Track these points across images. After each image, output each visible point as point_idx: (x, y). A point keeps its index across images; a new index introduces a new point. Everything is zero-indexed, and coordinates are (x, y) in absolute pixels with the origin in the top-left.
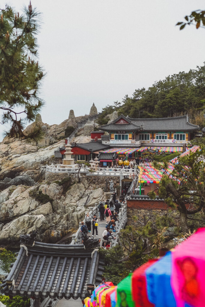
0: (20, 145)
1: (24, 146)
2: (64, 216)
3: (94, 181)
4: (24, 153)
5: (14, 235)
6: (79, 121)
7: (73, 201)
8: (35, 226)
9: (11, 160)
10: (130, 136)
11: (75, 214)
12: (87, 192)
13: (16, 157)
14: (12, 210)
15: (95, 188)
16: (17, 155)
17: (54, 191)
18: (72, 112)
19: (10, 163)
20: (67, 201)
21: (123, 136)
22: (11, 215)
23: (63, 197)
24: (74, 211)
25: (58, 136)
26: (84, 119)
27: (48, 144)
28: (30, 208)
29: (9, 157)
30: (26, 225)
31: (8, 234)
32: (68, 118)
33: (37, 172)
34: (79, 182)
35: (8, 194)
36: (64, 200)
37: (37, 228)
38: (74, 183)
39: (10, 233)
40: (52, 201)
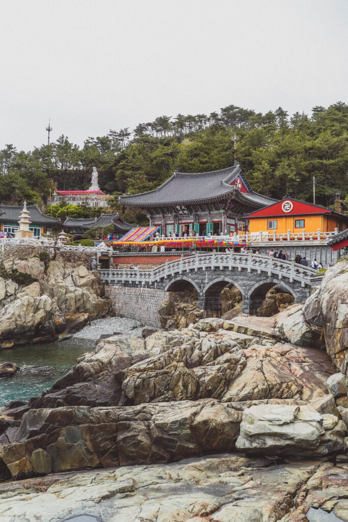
3: (71, 258)
5: (24, 323)
7: (59, 280)
11: (70, 295)
12: (68, 271)
15: (74, 267)
17: (38, 268)
20: (52, 281)
23: (45, 276)
24: (66, 293)
28: (7, 292)
31: (14, 323)
34: (54, 258)
36: (48, 280)
37: (46, 312)
38: (50, 260)
39: (16, 320)
40: (36, 280)
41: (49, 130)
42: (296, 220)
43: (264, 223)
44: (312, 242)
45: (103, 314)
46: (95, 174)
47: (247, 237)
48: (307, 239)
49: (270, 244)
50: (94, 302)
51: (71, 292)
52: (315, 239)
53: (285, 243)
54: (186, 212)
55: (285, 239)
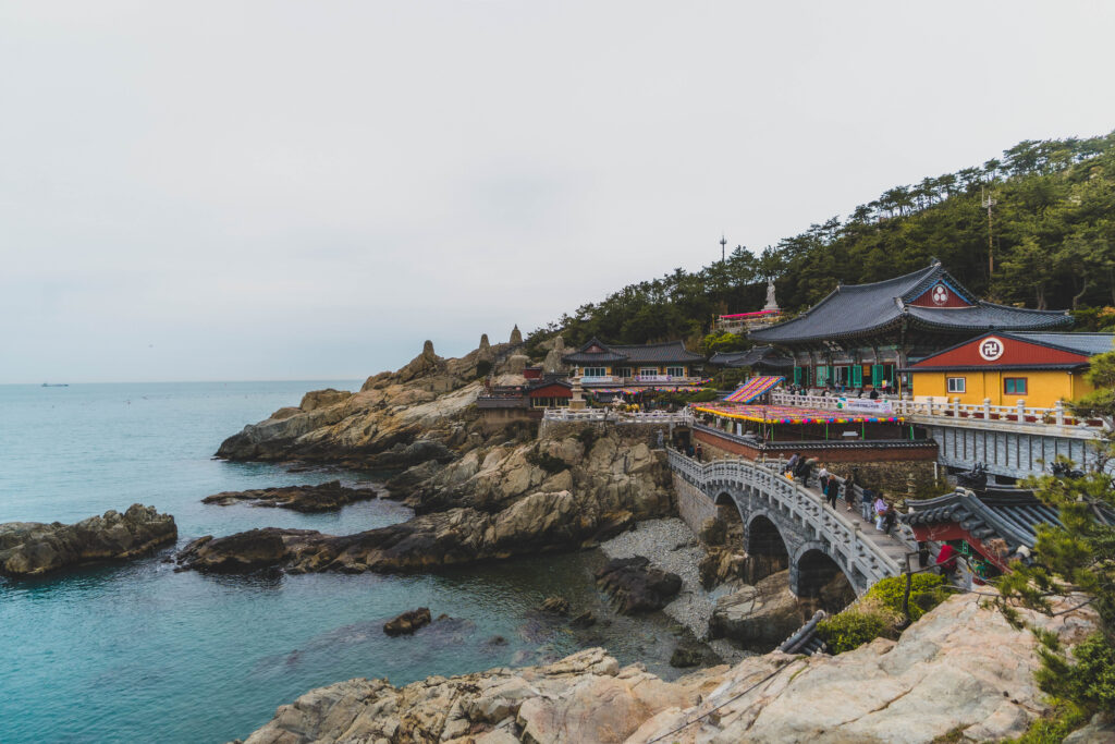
0: (403, 390)
1: (411, 392)
2: (593, 491)
3: (630, 433)
4: (412, 403)
5: (526, 529)
6: (497, 352)
7: (604, 465)
8: (557, 511)
9: (392, 415)
10: (608, 370)
11: (614, 486)
12: (622, 451)
13: (400, 410)
14: (500, 487)
15: (632, 445)
16: (401, 407)
17: (573, 451)
18: (485, 338)
19: (393, 420)
20: (594, 467)
21: (598, 371)
22: (497, 496)
23: (585, 460)
24: (609, 483)
25: (467, 375)
26: (504, 350)
27: (450, 388)
28: (531, 481)
29: (388, 411)
30: (542, 510)
31: (513, 529)
32: (477, 347)
33: (447, 432)
34: (605, 435)
35: (476, 462)
36: (588, 465)
37: (561, 514)
38: (598, 438)
39: (517, 525)
40: (569, 467)
41: (723, 243)
42: (1005, 379)
43: (939, 381)
44: (1041, 429)
45: (662, 512)
46: (771, 289)
47: (904, 404)
48: (1031, 419)
49: (947, 421)
50: (644, 497)
51: (615, 482)
52: (1052, 421)
53: (979, 423)
54: (839, 348)
55: (979, 415)
